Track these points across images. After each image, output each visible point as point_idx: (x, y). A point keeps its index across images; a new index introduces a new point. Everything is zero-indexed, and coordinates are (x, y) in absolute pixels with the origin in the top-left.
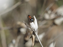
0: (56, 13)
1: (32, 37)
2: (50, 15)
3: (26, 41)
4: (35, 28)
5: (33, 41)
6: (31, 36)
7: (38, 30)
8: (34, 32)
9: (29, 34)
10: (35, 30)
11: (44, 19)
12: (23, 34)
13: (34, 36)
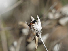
0: (61, 13)
1: (35, 39)
2: (54, 14)
3: (28, 43)
4: (38, 29)
5: (36, 43)
6: (35, 37)
7: (41, 31)
8: (37, 33)
9: (32, 35)
10: (39, 31)
11: (48, 19)
12: (25, 35)
13: (37, 38)
